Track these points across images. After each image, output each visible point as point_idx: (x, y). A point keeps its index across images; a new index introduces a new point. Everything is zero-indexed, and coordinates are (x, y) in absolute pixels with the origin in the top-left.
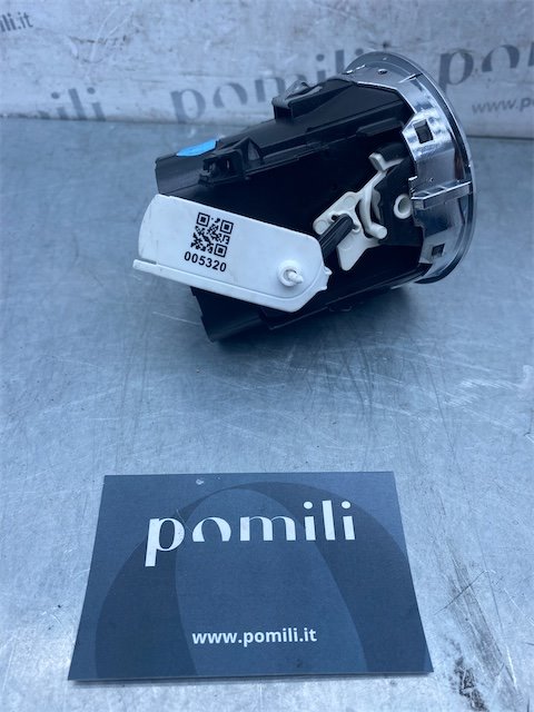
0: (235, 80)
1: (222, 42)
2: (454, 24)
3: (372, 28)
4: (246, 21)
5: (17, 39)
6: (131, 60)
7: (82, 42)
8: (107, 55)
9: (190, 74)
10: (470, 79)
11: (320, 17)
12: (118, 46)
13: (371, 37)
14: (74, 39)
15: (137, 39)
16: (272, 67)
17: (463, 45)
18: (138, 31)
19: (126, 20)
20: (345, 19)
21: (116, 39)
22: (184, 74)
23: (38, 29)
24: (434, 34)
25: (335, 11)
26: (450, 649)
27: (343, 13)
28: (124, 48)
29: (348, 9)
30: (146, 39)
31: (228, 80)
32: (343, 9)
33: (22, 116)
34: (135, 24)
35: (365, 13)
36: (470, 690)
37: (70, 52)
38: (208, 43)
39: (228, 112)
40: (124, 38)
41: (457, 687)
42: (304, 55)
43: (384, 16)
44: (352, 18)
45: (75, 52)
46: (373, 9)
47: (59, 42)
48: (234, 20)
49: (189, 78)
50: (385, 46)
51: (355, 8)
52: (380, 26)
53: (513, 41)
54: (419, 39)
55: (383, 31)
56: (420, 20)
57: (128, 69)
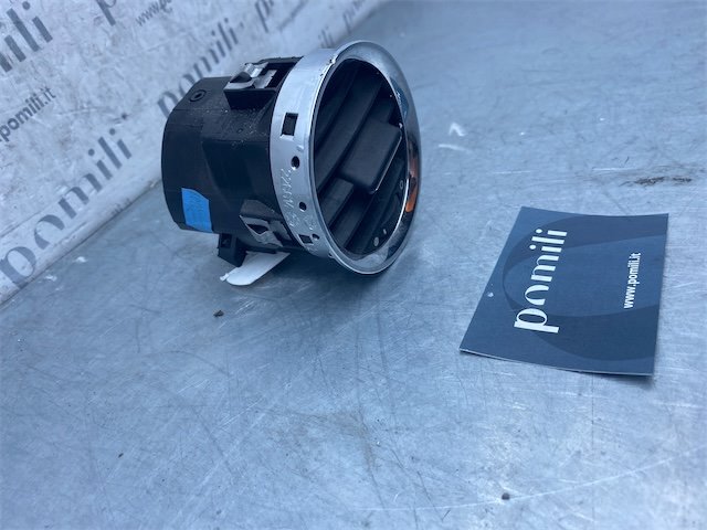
0: (43, 214)
1: (13, 188)
2: (150, 79)
3: (108, 110)
4: (21, 159)
9: (4, 235)
11: (72, 123)
13: (113, 116)
16: (64, 183)
17: (164, 90)
20: (88, 113)
24: (145, 92)
25: (79, 112)
27: (85, 111)
29: (85, 106)
31: (39, 217)
32: (82, 108)
35: (97, 102)
39: (56, 245)
42: (81, 157)
43: (110, 97)
44: (92, 110)
46: (100, 97)
48: (11, 164)
49: (5, 239)
50: (124, 116)
51: (89, 103)
52: (112, 104)
53: (184, 71)
54: (139, 101)
55: (116, 108)
56: (132, 88)
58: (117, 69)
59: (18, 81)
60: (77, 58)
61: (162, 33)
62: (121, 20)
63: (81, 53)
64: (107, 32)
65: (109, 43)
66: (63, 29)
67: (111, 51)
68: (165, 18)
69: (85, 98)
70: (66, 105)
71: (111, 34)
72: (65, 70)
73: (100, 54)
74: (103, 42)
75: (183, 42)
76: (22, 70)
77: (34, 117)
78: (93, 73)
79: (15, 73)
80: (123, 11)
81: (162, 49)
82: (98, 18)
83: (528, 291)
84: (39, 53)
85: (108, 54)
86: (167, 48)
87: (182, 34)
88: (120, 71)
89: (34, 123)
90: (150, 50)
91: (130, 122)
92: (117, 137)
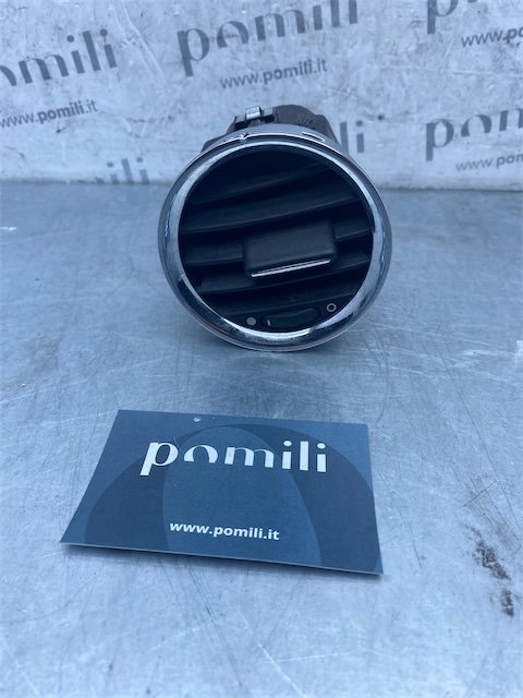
2: (436, 99)
3: (369, 104)
5: (84, 121)
6: (174, 135)
7: (135, 121)
8: (155, 131)
10: (452, 143)
11: (327, 97)
12: (164, 123)
13: (369, 111)
14: (129, 120)
15: (179, 118)
17: (444, 116)
18: (180, 112)
19: (172, 104)
20: (347, 98)
21: (163, 119)
23: (102, 113)
24: (419, 108)
25: (339, 93)
27: (346, 94)
28: (169, 125)
29: (349, 90)
30: (187, 118)
32: (345, 90)
33: (82, 182)
34: (179, 106)
35: (362, 92)
37: (125, 129)
40: (170, 118)
43: (378, 95)
44: (353, 97)
45: (129, 129)
46: (369, 90)
47: (117, 122)
50: (381, 118)
51: (354, 90)
52: (375, 102)
53: (485, 112)
54: (407, 113)
55: (378, 107)
56: (407, 97)
57: (171, 142)
58: (404, 74)
59: (304, 44)
60: (369, 48)
61: (486, 63)
62: (443, 32)
63: (376, 46)
64: (418, 39)
65: (412, 48)
66: (373, 18)
67: (409, 56)
68: (501, 51)
69: (353, 84)
70: (331, 81)
71: (421, 41)
72: (350, 53)
73: (396, 54)
74: (407, 44)
75: (506, 83)
76: (312, 37)
77: (298, 78)
78: (376, 67)
79: (305, 37)
80: (453, 25)
81: (473, 78)
82: (418, 22)
83: (206, 447)
84: (336, 30)
85: (405, 58)
86: (480, 81)
87: (512, 74)
88: (406, 77)
89: (295, 81)
90: (456, 74)
91: (384, 124)
92: (361, 130)
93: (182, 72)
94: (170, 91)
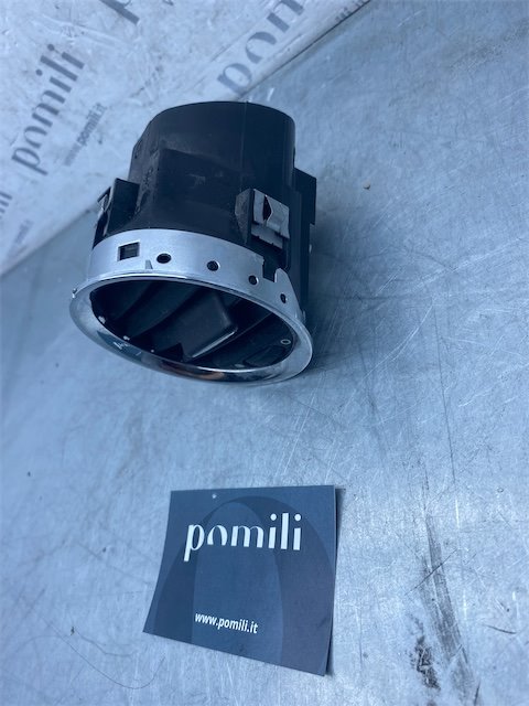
0: (252, 32)
1: (217, 13)
5: (106, 122)
6: (174, 80)
7: (138, 94)
8: (158, 89)
9: (217, 56)
12: (157, 75)
14: (132, 96)
15: (164, 63)
18: (160, 58)
19: (148, 56)
21: (154, 75)
22: (214, 59)
23: (111, 107)
26: (414, 627)
28: (163, 76)
30: (170, 58)
31: (248, 35)
34: (155, 54)
36: (426, 668)
37: (137, 106)
38: (209, 23)
39: (269, 59)
40: (157, 69)
41: (415, 663)
45: (140, 103)
47: (126, 105)
49: (219, 59)
57: (178, 87)
83: (220, 527)
93: (129, 24)
94: (136, 48)
